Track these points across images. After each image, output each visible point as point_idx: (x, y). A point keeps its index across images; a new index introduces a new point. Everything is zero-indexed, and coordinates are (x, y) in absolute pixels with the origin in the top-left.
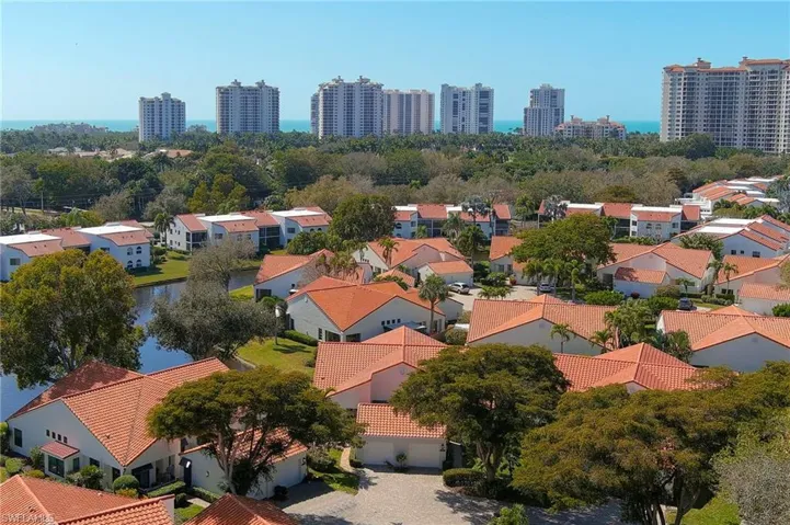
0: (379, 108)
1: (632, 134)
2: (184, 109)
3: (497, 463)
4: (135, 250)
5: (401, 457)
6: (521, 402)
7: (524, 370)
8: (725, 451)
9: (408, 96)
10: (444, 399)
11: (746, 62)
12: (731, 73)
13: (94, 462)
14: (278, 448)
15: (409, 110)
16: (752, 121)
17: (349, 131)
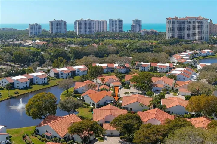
0: (93, 27)
1: (159, 32)
2: (41, 27)
3: (130, 135)
4: (44, 79)
5: (112, 134)
6: (134, 125)
7: (134, 119)
8: (166, 137)
9: (100, 22)
10: (120, 125)
11: (187, 17)
12: (183, 20)
13: (55, 137)
14: (91, 135)
15: (100, 24)
16: (189, 32)
17: (85, 33)
